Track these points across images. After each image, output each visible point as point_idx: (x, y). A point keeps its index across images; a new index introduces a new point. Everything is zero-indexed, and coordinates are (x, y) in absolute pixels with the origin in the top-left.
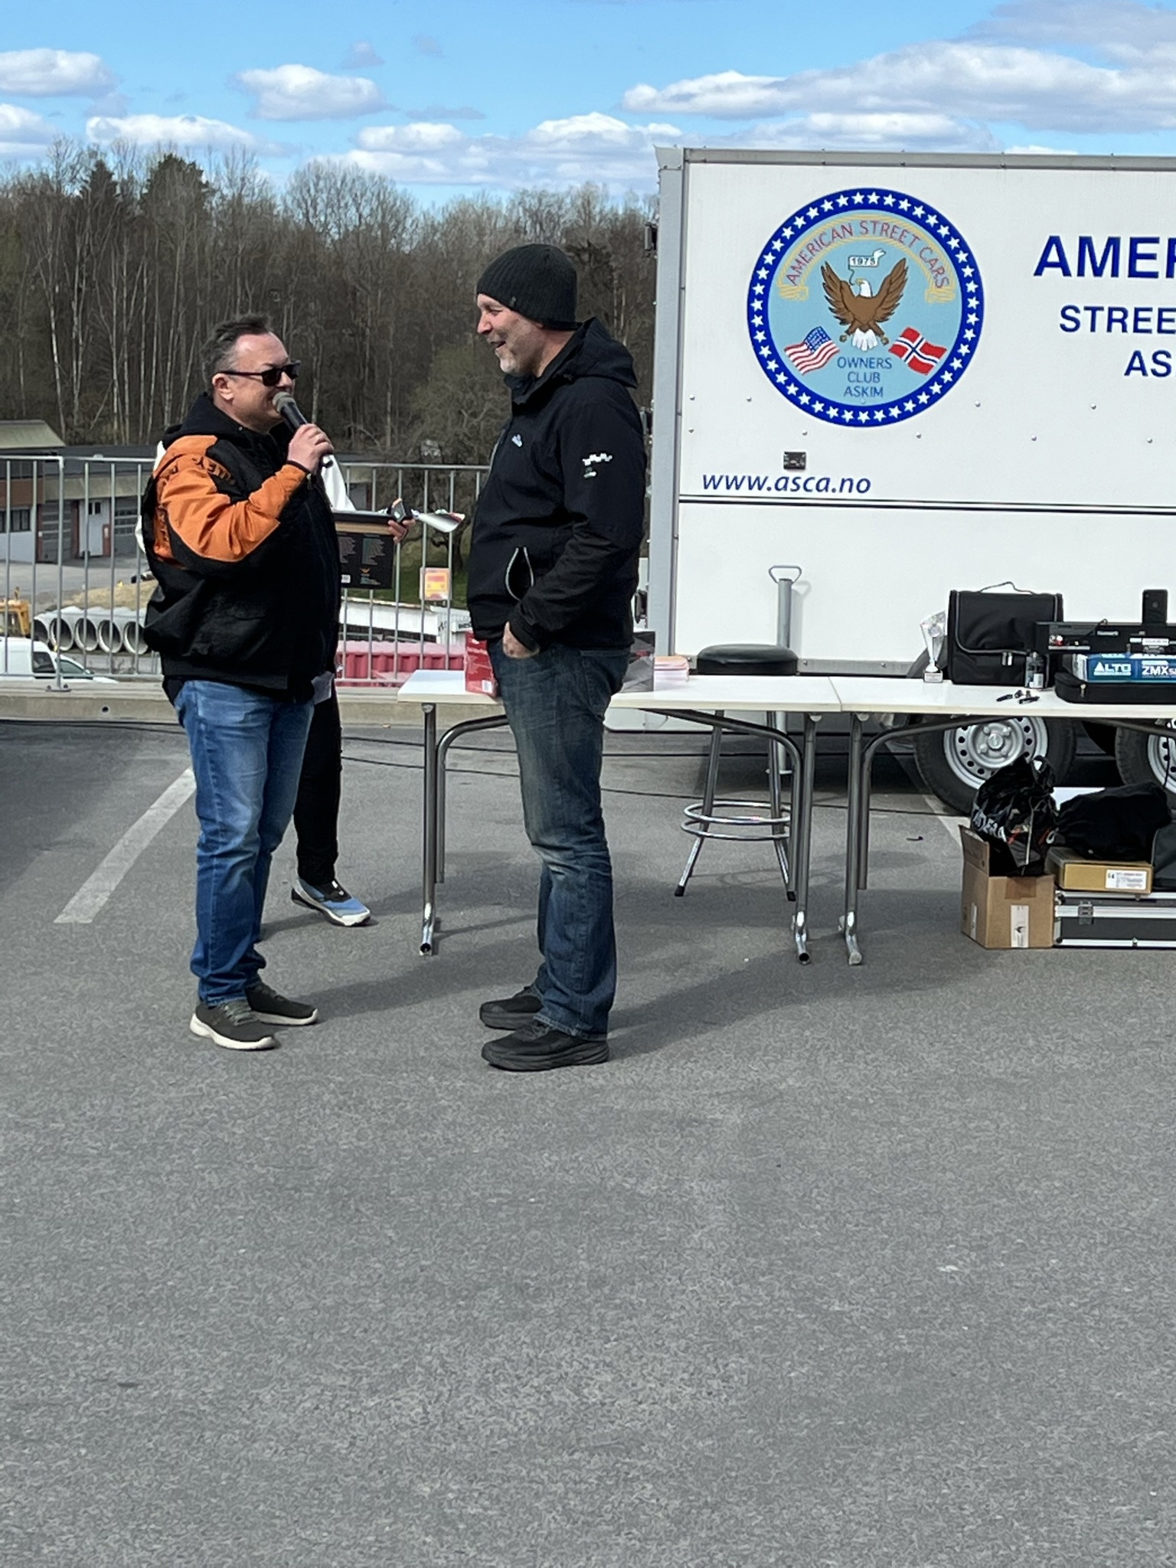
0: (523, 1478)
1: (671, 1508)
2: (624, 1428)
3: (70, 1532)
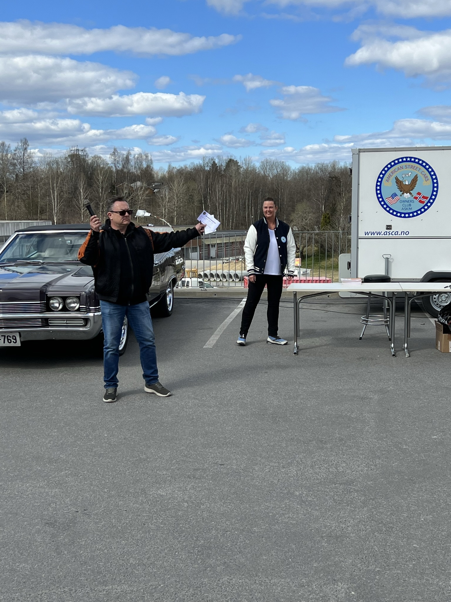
0: (323, 491)
1: (362, 499)
2: (349, 478)
3: (208, 502)
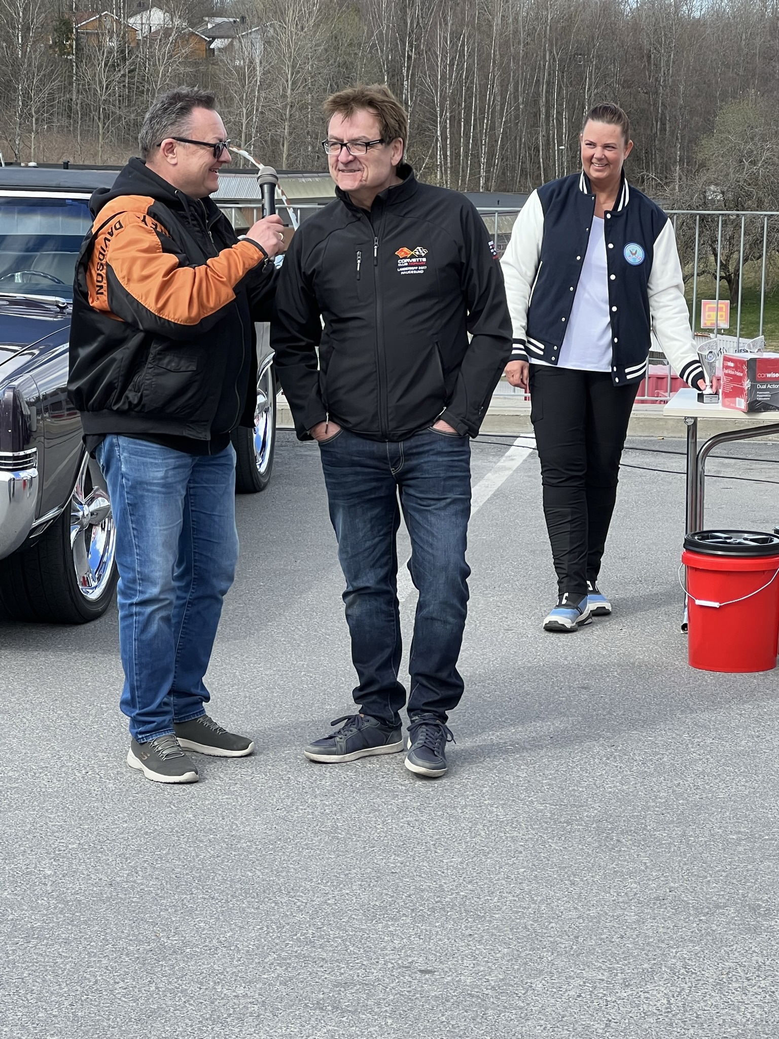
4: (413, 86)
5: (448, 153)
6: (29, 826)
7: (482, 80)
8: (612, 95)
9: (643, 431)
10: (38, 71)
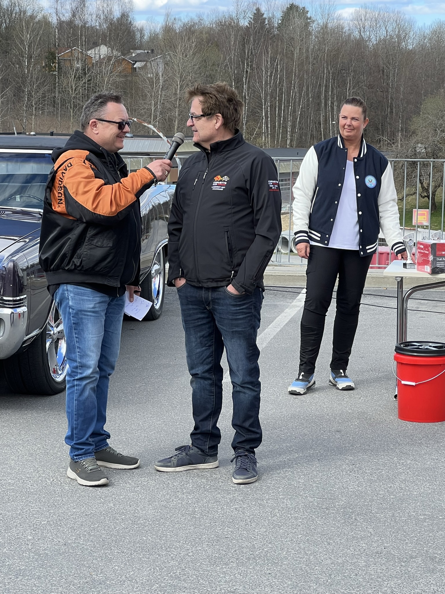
4: (249, 88)
5: (269, 126)
6: (20, 511)
7: (288, 85)
8: (362, 93)
9: (375, 284)
10: (37, 81)
